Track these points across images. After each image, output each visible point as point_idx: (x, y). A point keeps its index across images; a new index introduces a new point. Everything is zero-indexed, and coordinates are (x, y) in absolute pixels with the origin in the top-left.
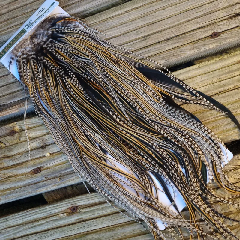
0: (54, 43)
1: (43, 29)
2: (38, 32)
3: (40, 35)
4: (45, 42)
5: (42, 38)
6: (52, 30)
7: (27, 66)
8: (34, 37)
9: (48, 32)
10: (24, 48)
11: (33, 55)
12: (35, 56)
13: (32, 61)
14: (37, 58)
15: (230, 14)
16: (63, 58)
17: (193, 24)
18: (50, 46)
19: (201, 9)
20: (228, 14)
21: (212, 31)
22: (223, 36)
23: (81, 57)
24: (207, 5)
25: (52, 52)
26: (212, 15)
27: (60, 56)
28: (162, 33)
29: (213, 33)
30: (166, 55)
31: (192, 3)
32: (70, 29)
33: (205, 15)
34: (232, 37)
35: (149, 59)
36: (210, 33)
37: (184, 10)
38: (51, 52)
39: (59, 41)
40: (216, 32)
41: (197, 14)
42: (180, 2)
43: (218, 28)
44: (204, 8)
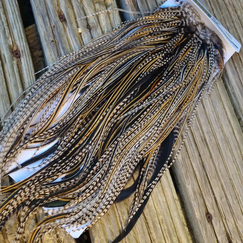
0: (198, 46)
1: (211, 35)
2: (207, 30)
3: (205, 32)
4: (198, 36)
5: (202, 34)
6: (210, 44)
7: (175, 16)
8: (202, 26)
9: (209, 41)
10: (192, 15)
11: (186, 24)
12: (184, 25)
13: (179, 21)
14: (183, 27)
15: (231, 233)
16: (183, 53)
17: (220, 193)
18: (195, 41)
19: (235, 202)
20: (231, 231)
21: (213, 214)
22: (208, 226)
23: (185, 71)
24: (240, 209)
25: (189, 43)
26: (230, 214)
27: (185, 50)
28: (209, 159)
29: (211, 215)
30: (187, 162)
31: (240, 192)
32: (212, 63)
33: (230, 206)
34: (207, 237)
35: (182, 144)
36: (211, 211)
37: (234, 183)
38: (189, 41)
39: (200, 50)
40: (212, 219)
41: (230, 197)
42: (241, 179)
43: (216, 220)
44: (236, 204)
